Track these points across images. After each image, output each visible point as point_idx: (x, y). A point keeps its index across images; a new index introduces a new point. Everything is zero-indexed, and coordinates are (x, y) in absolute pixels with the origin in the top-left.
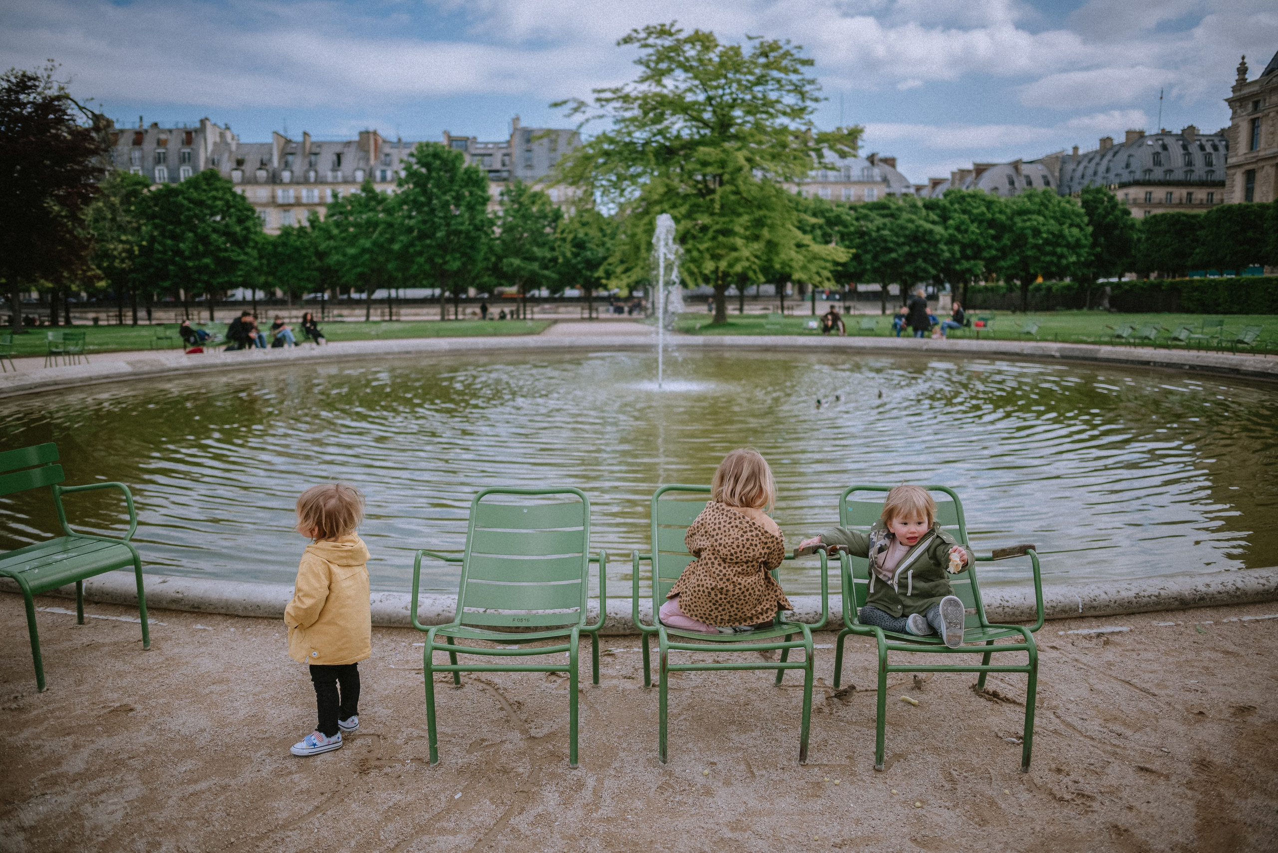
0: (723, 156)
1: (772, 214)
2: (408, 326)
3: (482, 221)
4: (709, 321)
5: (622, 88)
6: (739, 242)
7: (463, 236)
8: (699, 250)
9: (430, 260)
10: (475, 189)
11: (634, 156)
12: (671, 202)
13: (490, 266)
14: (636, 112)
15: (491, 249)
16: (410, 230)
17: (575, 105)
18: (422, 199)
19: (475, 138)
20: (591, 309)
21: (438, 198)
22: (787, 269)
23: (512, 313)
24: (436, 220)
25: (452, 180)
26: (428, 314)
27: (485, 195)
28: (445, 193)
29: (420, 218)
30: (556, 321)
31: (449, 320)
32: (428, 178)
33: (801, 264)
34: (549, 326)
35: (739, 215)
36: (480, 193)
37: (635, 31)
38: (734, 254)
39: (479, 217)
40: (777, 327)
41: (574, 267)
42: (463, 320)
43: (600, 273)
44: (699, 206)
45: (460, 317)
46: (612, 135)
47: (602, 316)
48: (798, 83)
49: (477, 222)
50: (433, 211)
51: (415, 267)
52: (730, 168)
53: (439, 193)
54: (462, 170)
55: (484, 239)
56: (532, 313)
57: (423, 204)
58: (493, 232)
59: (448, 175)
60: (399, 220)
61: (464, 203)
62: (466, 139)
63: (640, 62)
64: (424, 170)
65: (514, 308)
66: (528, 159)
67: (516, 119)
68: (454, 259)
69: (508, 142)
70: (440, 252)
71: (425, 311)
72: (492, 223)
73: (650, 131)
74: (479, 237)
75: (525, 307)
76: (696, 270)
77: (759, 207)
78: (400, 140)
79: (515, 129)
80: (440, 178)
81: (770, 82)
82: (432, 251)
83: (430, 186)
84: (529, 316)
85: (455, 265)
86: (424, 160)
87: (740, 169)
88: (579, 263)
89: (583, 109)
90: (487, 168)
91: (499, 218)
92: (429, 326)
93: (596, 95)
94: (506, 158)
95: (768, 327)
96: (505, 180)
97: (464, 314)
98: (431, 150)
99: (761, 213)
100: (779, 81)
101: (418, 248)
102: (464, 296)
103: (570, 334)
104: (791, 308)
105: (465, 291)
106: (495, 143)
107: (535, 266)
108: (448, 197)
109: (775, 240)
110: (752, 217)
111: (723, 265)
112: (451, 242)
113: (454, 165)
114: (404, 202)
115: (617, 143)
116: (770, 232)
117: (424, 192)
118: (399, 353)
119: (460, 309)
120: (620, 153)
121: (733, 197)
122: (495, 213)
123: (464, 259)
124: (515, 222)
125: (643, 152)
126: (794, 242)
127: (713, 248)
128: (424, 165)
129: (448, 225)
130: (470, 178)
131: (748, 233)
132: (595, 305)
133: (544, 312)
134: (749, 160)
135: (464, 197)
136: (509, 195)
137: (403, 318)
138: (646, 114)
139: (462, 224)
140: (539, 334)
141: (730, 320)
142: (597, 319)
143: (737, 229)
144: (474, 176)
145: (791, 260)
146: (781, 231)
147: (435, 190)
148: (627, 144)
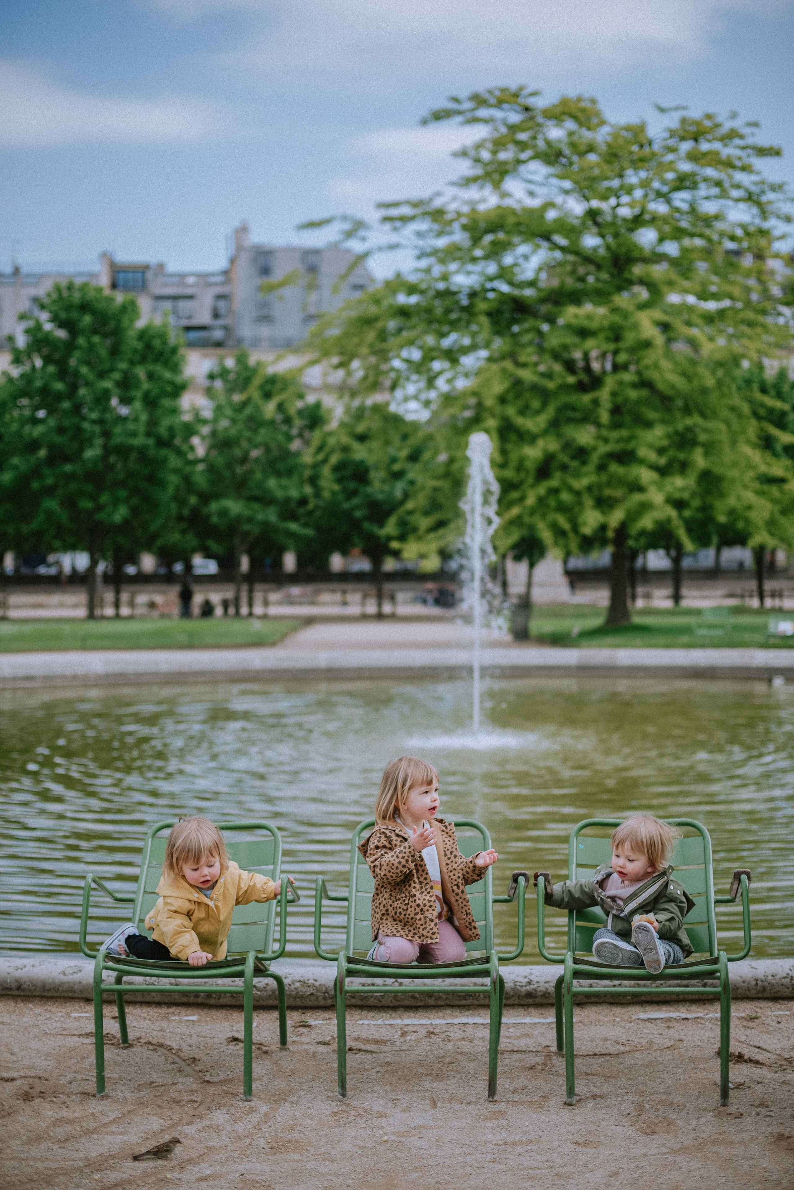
0: (617, 319)
1: (711, 425)
2: (27, 628)
3: (171, 429)
4: (598, 622)
5: (431, 200)
6: (646, 475)
7: (134, 456)
8: (570, 489)
9: (70, 503)
10: (158, 368)
11: (454, 316)
12: (520, 403)
13: (186, 512)
14: (459, 237)
15: (187, 480)
16: (33, 446)
17: (347, 226)
18: (59, 386)
19: (161, 266)
20: (380, 597)
21: (87, 384)
22: (740, 525)
23: (225, 604)
24: (86, 425)
25: (115, 352)
26: (61, 605)
27: (178, 379)
28: (102, 375)
29: (52, 422)
30: (310, 621)
31: (103, 618)
32: (70, 346)
33: (766, 515)
34: (295, 629)
35: (648, 425)
36: (168, 375)
37: (456, 100)
38: (637, 497)
39: (166, 422)
40: (718, 632)
41: (348, 514)
42: (131, 618)
43: (390, 528)
44: (572, 408)
45: (125, 611)
46: (413, 278)
47: (402, 610)
48: (754, 189)
49: (162, 430)
50: (77, 408)
51: (41, 517)
52: (630, 338)
53: (91, 377)
54: (131, 334)
55: (174, 462)
56: (266, 603)
57: (59, 397)
58: (192, 448)
59: (109, 342)
60: (14, 427)
61: (138, 394)
62: (144, 268)
63: (463, 153)
64: (61, 334)
65: (229, 595)
66: (264, 305)
67: (243, 230)
68: (116, 502)
69: (226, 273)
70: (89, 488)
71: (55, 598)
72: (189, 430)
73: (482, 273)
74: (165, 459)
75: (251, 591)
76: (566, 525)
77: (687, 410)
78: (17, 271)
79: (239, 248)
80: (91, 347)
81: (702, 185)
82: (74, 486)
83: (73, 362)
84: (258, 610)
85: (120, 514)
86: (63, 315)
87: (647, 344)
88: (358, 507)
89: (362, 233)
90: (185, 322)
91: (205, 422)
92: (67, 628)
93: (383, 212)
94: (221, 304)
95: (702, 632)
96: (219, 344)
97: (132, 604)
98: (77, 296)
99: (689, 421)
100: (718, 184)
101: (50, 481)
102: (131, 570)
103: (330, 646)
104: (776, 594)
105: (134, 560)
106: (200, 276)
107: (271, 515)
108: (107, 384)
109: (717, 470)
110: (670, 429)
111: (617, 517)
112: (111, 468)
113: (119, 322)
114: (24, 393)
115: (422, 292)
116: (706, 454)
117: (63, 373)
118: (14, 679)
119: (125, 597)
120: (429, 311)
121: (633, 394)
122: (196, 413)
123: (135, 501)
124: (233, 432)
125: (469, 310)
126: (751, 474)
127: (600, 487)
128: (62, 324)
129: (107, 434)
130: (148, 346)
131: (663, 461)
132: (388, 587)
133: (290, 601)
134: (665, 327)
135: (137, 384)
136: (225, 381)
137: (13, 614)
138: (476, 241)
139: (134, 434)
140: (273, 644)
141: (637, 620)
142: (393, 617)
143: (643, 452)
144: (157, 343)
145: (749, 508)
146: (728, 455)
147: (84, 370)
148: (440, 295)
